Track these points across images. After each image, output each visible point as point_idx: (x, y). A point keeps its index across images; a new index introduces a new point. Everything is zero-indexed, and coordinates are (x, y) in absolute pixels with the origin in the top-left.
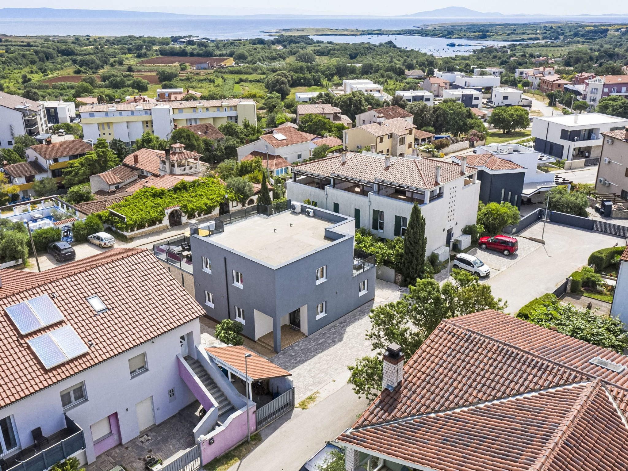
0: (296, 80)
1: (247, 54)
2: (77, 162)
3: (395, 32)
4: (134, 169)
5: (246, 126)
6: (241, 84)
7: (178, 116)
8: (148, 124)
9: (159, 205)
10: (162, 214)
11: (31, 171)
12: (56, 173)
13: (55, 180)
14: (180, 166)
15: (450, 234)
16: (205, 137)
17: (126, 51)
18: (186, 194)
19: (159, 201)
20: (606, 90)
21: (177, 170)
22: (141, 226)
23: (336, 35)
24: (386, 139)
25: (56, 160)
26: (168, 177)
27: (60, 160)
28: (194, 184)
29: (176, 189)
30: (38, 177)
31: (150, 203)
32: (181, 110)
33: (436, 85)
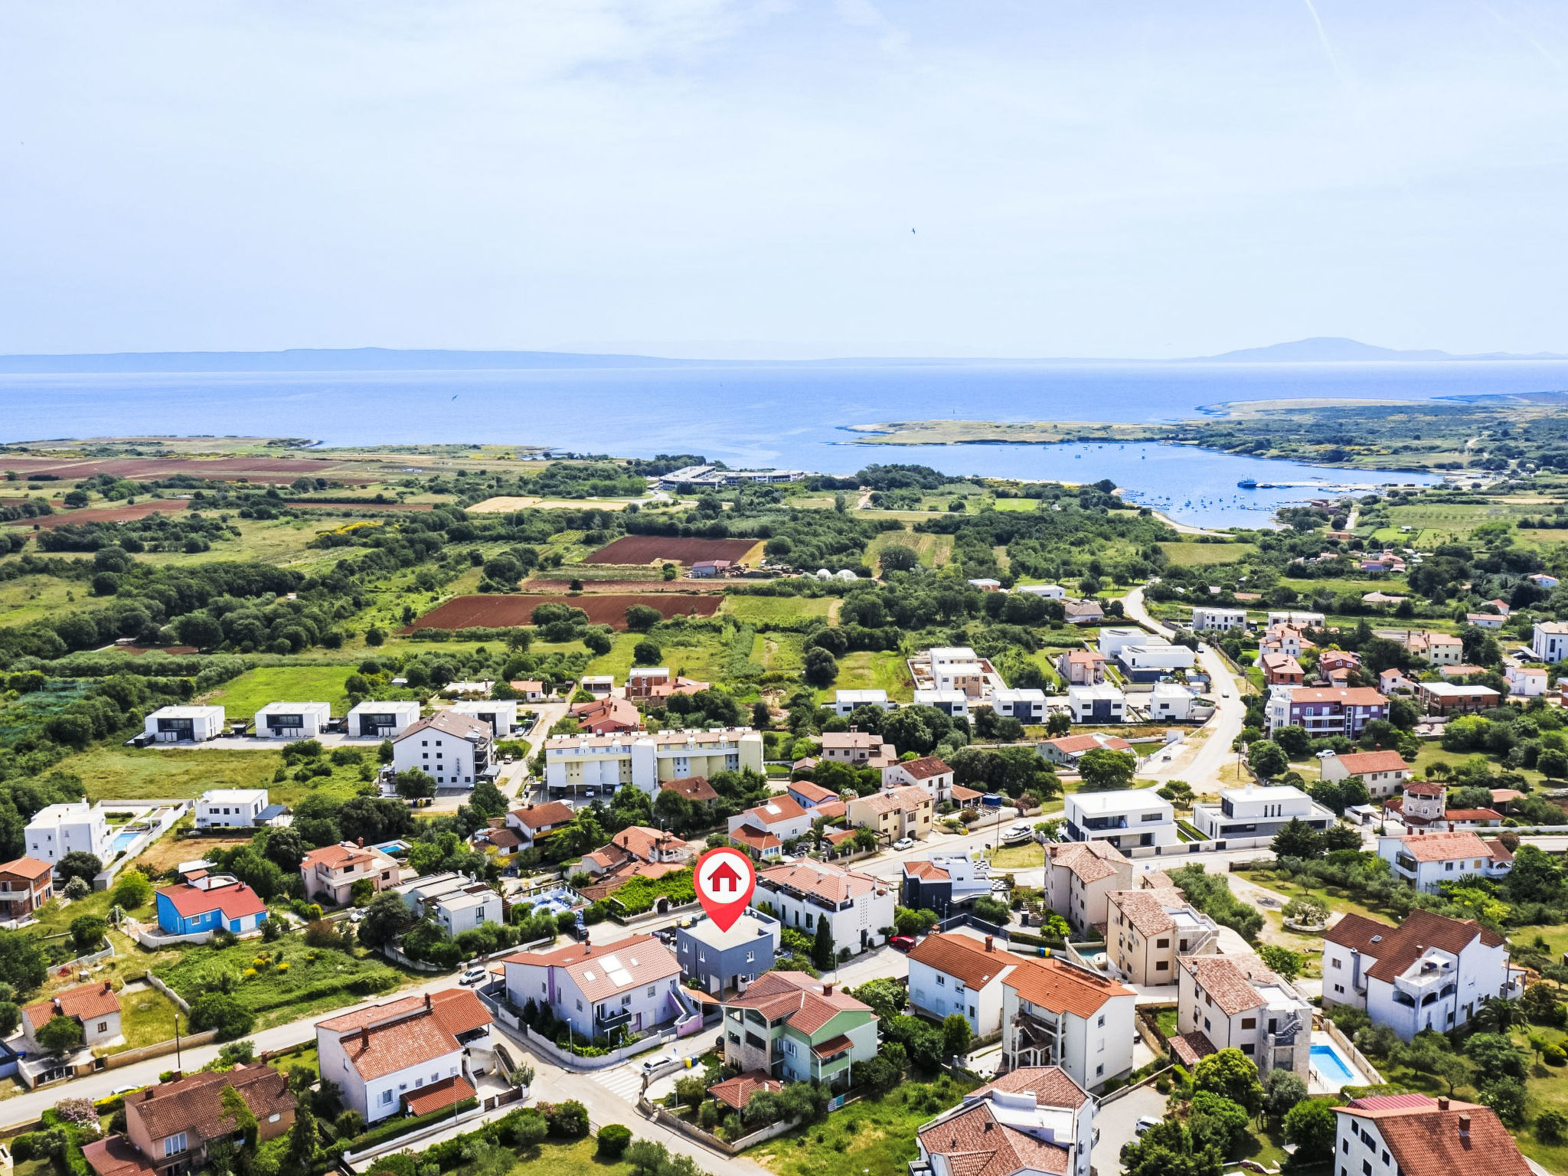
0: (856, 639)
1: (788, 541)
2: (561, 832)
3: (1141, 436)
4: (624, 850)
5: (747, 773)
6: (768, 634)
7: (664, 754)
8: (627, 764)
9: (649, 894)
10: (652, 903)
11: (514, 841)
12: (539, 842)
13: (538, 851)
14: (668, 853)
15: (864, 934)
16: (695, 798)
17: (564, 524)
18: (672, 884)
19: (650, 890)
20: (1296, 711)
21: (665, 858)
22: (635, 913)
23: (1004, 442)
24: (891, 815)
25: (539, 830)
26: (657, 865)
27: (543, 829)
28: (680, 874)
29: (663, 879)
30: (522, 847)
31: (642, 891)
32: (667, 746)
33: (1080, 666)
